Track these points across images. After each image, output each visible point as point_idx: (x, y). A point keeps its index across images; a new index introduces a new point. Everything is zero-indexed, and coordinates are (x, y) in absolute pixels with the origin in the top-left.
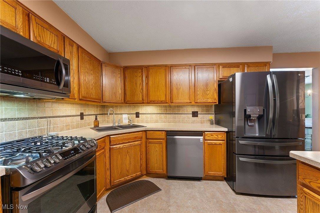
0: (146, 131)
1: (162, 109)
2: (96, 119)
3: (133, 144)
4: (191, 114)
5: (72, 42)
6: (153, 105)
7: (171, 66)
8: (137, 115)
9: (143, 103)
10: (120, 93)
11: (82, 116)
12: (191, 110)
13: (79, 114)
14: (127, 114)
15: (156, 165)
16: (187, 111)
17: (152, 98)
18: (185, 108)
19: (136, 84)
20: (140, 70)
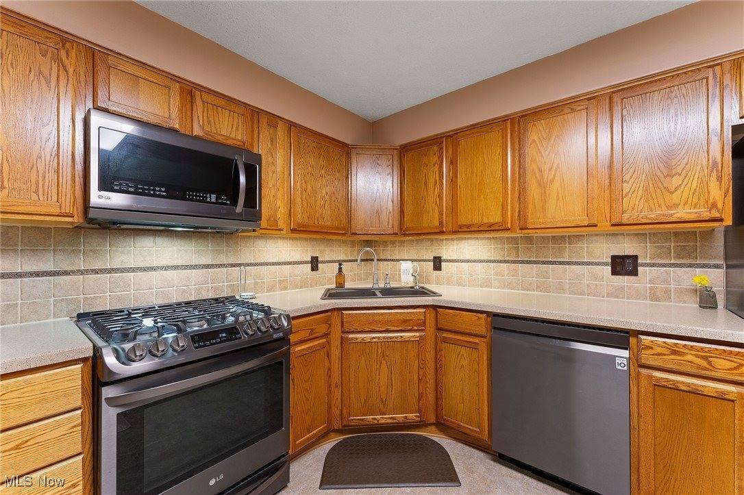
0: (435, 307)
1: (503, 249)
2: (340, 269)
3: (397, 337)
4: (606, 264)
5: (274, 120)
6: (476, 236)
7: (523, 116)
8: (437, 263)
9: (442, 232)
10: (391, 208)
11: (315, 263)
12: (606, 249)
13: (309, 259)
14: (413, 260)
15: (461, 406)
16: (590, 254)
17: (464, 219)
18: (584, 245)
19: (426, 184)
20: (436, 148)
